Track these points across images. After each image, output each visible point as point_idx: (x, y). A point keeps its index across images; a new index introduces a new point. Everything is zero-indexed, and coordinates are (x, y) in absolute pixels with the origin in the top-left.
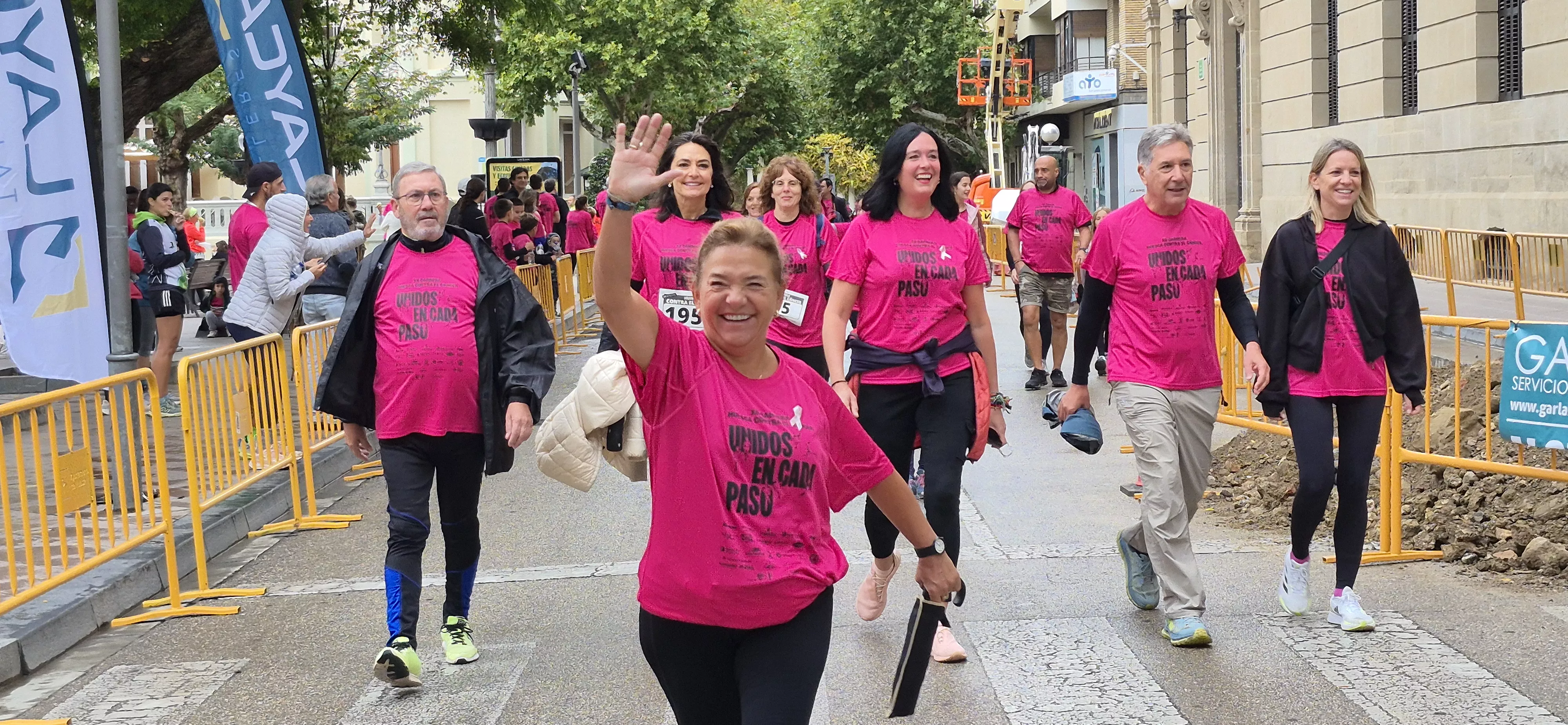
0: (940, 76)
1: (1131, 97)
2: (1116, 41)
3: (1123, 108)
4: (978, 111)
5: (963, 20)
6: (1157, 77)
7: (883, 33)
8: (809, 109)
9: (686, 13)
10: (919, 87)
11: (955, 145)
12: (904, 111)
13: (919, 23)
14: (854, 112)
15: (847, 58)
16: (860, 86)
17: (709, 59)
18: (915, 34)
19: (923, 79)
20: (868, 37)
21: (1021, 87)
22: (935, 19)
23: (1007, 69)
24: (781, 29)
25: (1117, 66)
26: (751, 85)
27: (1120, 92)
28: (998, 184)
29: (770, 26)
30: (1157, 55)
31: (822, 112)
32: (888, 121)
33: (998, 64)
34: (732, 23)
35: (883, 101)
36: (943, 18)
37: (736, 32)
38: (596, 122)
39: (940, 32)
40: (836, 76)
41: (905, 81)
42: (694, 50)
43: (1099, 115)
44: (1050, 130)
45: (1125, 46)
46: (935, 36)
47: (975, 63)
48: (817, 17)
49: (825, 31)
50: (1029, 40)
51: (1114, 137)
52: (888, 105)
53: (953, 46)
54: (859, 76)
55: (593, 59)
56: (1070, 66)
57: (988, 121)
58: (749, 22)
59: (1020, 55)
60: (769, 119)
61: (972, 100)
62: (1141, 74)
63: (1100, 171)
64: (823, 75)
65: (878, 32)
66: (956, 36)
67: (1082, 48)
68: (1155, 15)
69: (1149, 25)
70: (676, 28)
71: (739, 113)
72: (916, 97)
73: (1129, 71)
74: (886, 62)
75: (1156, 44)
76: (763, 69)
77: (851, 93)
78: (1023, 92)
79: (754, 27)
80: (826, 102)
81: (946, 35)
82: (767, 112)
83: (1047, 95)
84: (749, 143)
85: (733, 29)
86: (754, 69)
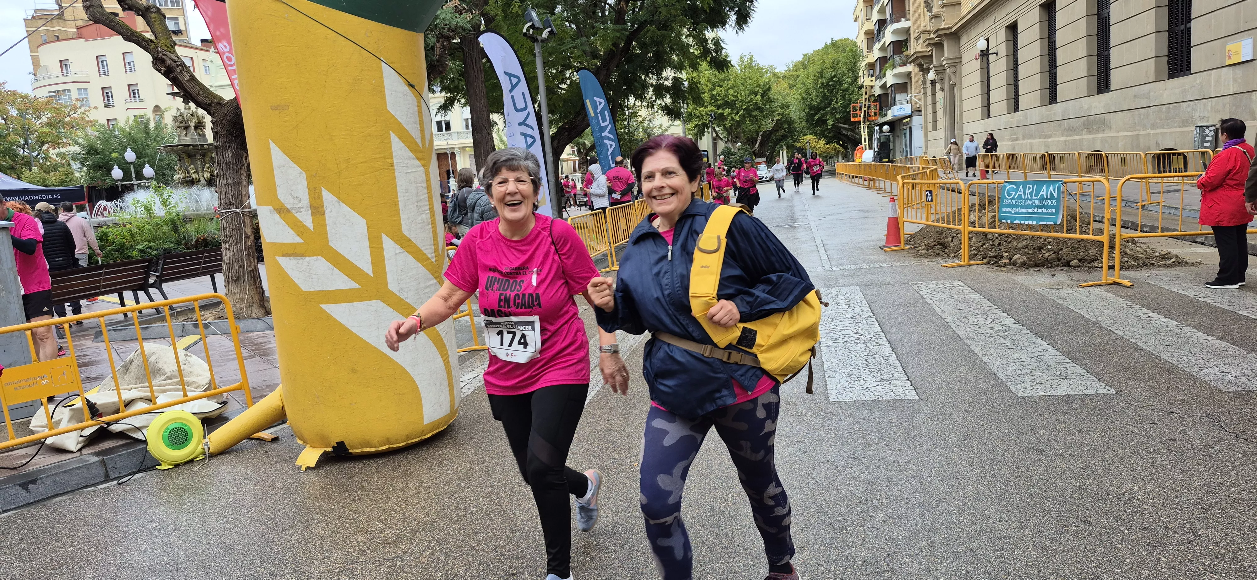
0: (845, 111)
1: (917, 113)
2: (911, 93)
3: (914, 118)
4: (859, 123)
5: (853, 91)
6: (926, 105)
7: (825, 97)
8: (798, 126)
9: (753, 96)
10: (838, 116)
11: (852, 136)
12: (832, 125)
13: (838, 92)
14: (815, 127)
15: (811, 107)
16: (816, 117)
17: (762, 112)
18: (836, 97)
19: (839, 113)
20: (818, 100)
21: (875, 113)
22: (843, 91)
23: (869, 107)
24: (789, 99)
25: (911, 103)
26: (778, 120)
27: (912, 112)
28: (866, 149)
29: (784, 98)
30: (925, 97)
31: (803, 128)
32: (828, 129)
33: (865, 105)
34: (769, 98)
35: (824, 122)
36: (846, 90)
37: (771, 102)
38: (724, 137)
39: (845, 95)
40: (808, 114)
41: (833, 114)
42: (757, 109)
43: (905, 121)
44: (886, 128)
45: (914, 95)
46: (843, 97)
47: (858, 105)
48: (800, 94)
49: (803, 99)
50: (879, 95)
51: (910, 128)
52: (827, 124)
53: (850, 100)
54: (816, 114)
55: (722, 114)
56: (894, 104)
57: (862, 126)
58: (775, 97)
59: (873, 102)
60: (785, 131)
61: (857, 119)
62: (920, 105)
63: (906, 141)
64: (803, 114)
65: (822, 97)
66: (851, 96)
67: (898, 97)
68: (924, 82)
69: (922, 86)
70: (751, 101)
71: (775, 130)
72: (837, 120)
73: (916, 104)
74: (826, 108)
75: (925, 93)
76: (782, 114)
77: (813, 120)
78: (876, 115)
79: (778, 99)
80: (804, 124)
81: (847, 96)
82: (784, 129)
83: (886, 115)
84: (779, 141)
85: (770, 101)
86: (779, 114)
